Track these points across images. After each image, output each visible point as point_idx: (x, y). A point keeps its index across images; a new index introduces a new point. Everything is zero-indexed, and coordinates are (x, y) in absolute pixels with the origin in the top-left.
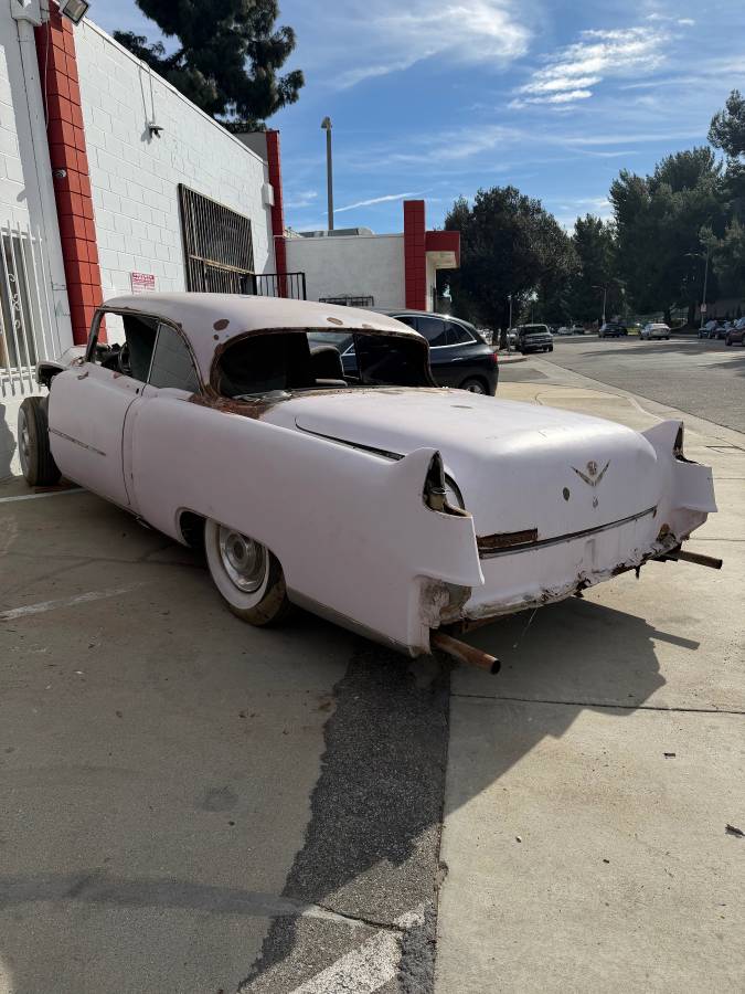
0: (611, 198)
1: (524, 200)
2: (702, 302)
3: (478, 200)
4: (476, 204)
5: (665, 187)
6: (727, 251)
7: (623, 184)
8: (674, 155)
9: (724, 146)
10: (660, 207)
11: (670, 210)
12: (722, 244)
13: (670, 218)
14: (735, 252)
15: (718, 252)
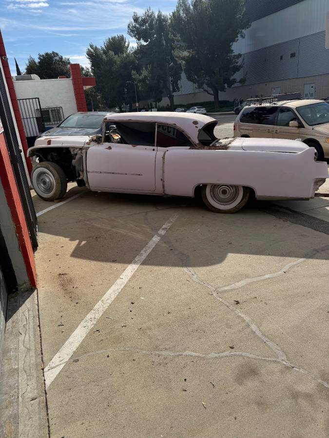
0: (87, 56)
1: (61, 58)
2: (136, 102)
3: (39, 58)
4: (39, 61)
5: (111, 53)
6: (143, 81)
7: (92, 50)
8: (110, 38)
9: (135, 36)
10: (111, 62)
11: (115, 62)
12: (141, 78)
13: (116, 67)
14: (147, 81)
15: (140, 81)
